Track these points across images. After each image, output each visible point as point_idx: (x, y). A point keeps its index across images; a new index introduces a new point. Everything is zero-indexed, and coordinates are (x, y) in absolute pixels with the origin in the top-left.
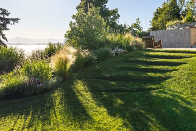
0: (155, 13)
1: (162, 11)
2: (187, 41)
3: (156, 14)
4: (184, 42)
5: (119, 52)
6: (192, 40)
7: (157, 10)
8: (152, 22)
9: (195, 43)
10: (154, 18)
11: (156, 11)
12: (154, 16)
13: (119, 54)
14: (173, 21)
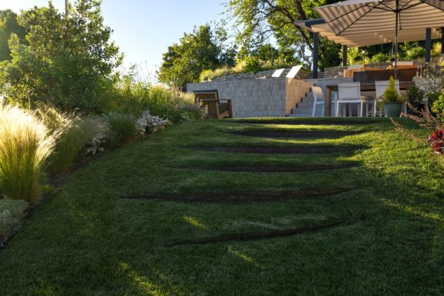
0: (167, 55)
1: (183, 51)
2: (276, 106)
3: (169, 58)
4: (269, 108)
5: (155, 124)
6: (288, 103)
7: (170, 48)
8: (160, 74)
9: (292, 110)
10: (164, 65)
11: (167, 51)
12: (163, 61)
13: (155, 130)
14: (214, 70)
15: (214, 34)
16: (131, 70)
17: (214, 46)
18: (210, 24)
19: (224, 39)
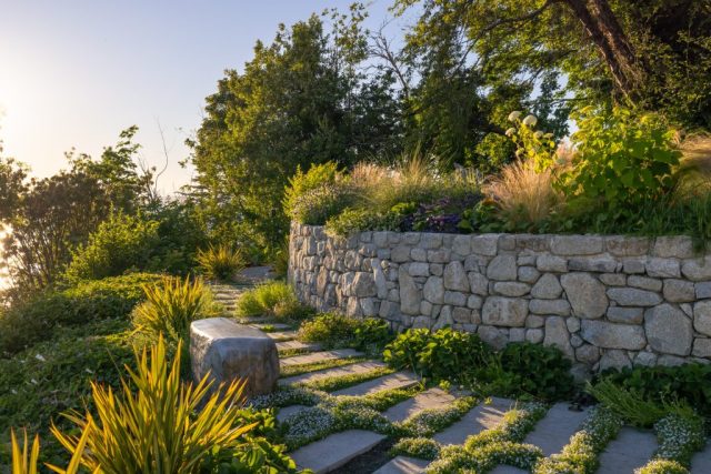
0: (216, 100)
1: (249, 90)
3: (220, 108)
7: (223, 84)
8: (198, 144)
10: (208, 125)
12: (207, 115)
15: (331, 44)
16: (126, 139)
17: (332, 75)
18: (321, 18)
19: (361, 56)
